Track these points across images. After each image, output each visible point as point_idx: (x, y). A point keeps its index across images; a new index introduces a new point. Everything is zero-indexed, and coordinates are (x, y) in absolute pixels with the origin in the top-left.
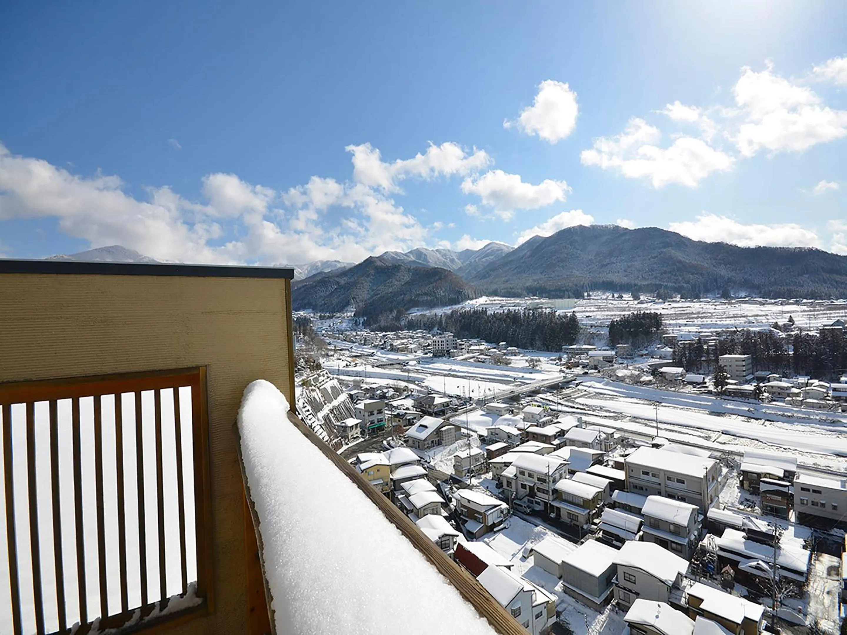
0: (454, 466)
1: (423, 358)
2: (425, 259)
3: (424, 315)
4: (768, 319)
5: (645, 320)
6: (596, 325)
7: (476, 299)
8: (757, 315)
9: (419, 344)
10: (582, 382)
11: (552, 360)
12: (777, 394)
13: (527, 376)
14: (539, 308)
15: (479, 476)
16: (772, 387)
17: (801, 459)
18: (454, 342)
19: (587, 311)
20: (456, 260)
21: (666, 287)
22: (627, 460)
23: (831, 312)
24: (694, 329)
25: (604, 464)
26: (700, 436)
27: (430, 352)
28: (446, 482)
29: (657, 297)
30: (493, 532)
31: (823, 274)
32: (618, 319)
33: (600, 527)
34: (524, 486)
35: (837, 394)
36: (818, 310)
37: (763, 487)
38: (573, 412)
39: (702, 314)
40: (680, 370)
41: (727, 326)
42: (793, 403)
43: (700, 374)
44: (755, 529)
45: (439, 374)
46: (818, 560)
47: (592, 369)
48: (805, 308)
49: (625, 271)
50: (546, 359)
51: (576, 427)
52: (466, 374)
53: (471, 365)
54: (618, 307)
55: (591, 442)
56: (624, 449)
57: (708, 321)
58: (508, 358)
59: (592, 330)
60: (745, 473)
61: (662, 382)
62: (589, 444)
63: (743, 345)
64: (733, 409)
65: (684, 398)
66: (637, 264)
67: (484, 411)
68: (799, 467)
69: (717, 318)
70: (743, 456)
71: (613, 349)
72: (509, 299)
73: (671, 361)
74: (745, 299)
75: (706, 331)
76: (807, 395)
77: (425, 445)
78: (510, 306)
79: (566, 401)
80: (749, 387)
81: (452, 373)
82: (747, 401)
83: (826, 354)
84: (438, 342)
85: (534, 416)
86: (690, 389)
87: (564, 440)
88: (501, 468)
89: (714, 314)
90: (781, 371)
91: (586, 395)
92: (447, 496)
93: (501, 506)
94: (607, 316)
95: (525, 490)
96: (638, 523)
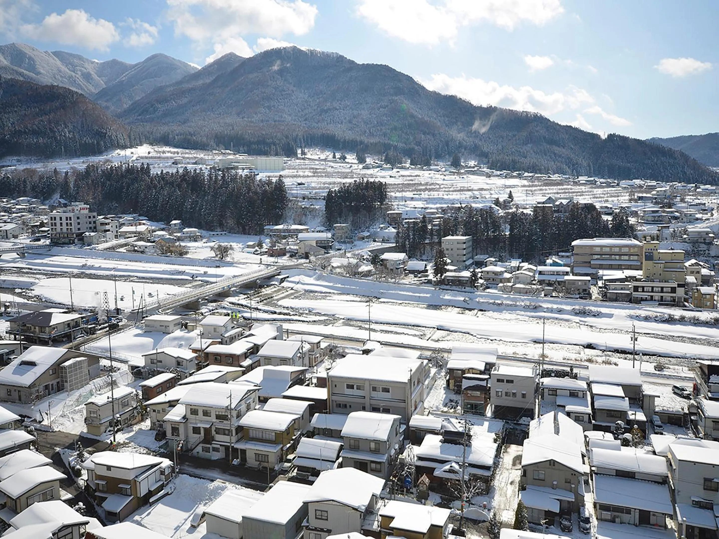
0: (85, 419)
1: (31, 248)
2: (32, 67)
3: (32, 172)
4: (491, 194)
5: (368, 191)
6: (310, 196)
7: (131, 147)
8: (482, 189)
9: (24, 223)
10: (288, 277)
11: (249, 247)
12: (492, 279)
13: (212, 271)
14: (232, 168)
15: (129, 429)
16: (488, 272)
17: (503, 349)
18: (92, 220)
19: (300, 176)
20: (95, 77)
21: (396, 147)
22: (330, 374)
23: (547, 188)
24: (420, 204)
25: (306, 384)
26: (415, 335)
27: (45, 237)
28: (71, 447)
29: (385, 160)
30: (149, 505)
31: (545, 144)
32: (337, 189)
33: (294, 464)
34: (196, 430)
35: (543, 277)
36: (536, 186)
37: (465, 384)
38: (275, 320)
39: (430, 185)
40: (402, 256)
41: (453, 202)
42: (504, 290)
43: (423, 260)
44: (453, 430)
45: (62, 275)
46: (506, 452)
47: (302, 258)
48: (525, 182)
49: (350, 122)
50: (240, 245)
51: (275, 338)
52: (112, 273)
53: (122, 258)
54: (339, 172)
55: (291, 357)
56: (332, 361)
57: (435, 194)
58: (183, 244)
59: (304, 204)
60: (451, 371)
61: (382, 272)
62: (289, 359)
63: (467, 224)
64: (450, 301)
65: (403, 291)
66: (365, 114)
67: (141, 328)
68: (500, 357)
69: (445, 191)
70: (451, 352)
71: (329, 230)
72: (187, 151)
73: (394, 245)
74: (473, 169)
75: (433, 207)
76: (517, 280)
77: (31, 394)
78: (188, 163)
79: (266, 304)
80: (466, 274)
81: (88, 272)
82: (463, 290)
83: (536, 234)
84: (61, 219)
85: (217, 330)
86: (410, 279)
87: (257, 359)
88: (164, 410)
89: (442, 186)
90: (498, 254)
91: (292, 294)
92: (74, 468)
93: (161, 465)
94: (324, 184)
95: (199, 435)
96: (338, 448)
